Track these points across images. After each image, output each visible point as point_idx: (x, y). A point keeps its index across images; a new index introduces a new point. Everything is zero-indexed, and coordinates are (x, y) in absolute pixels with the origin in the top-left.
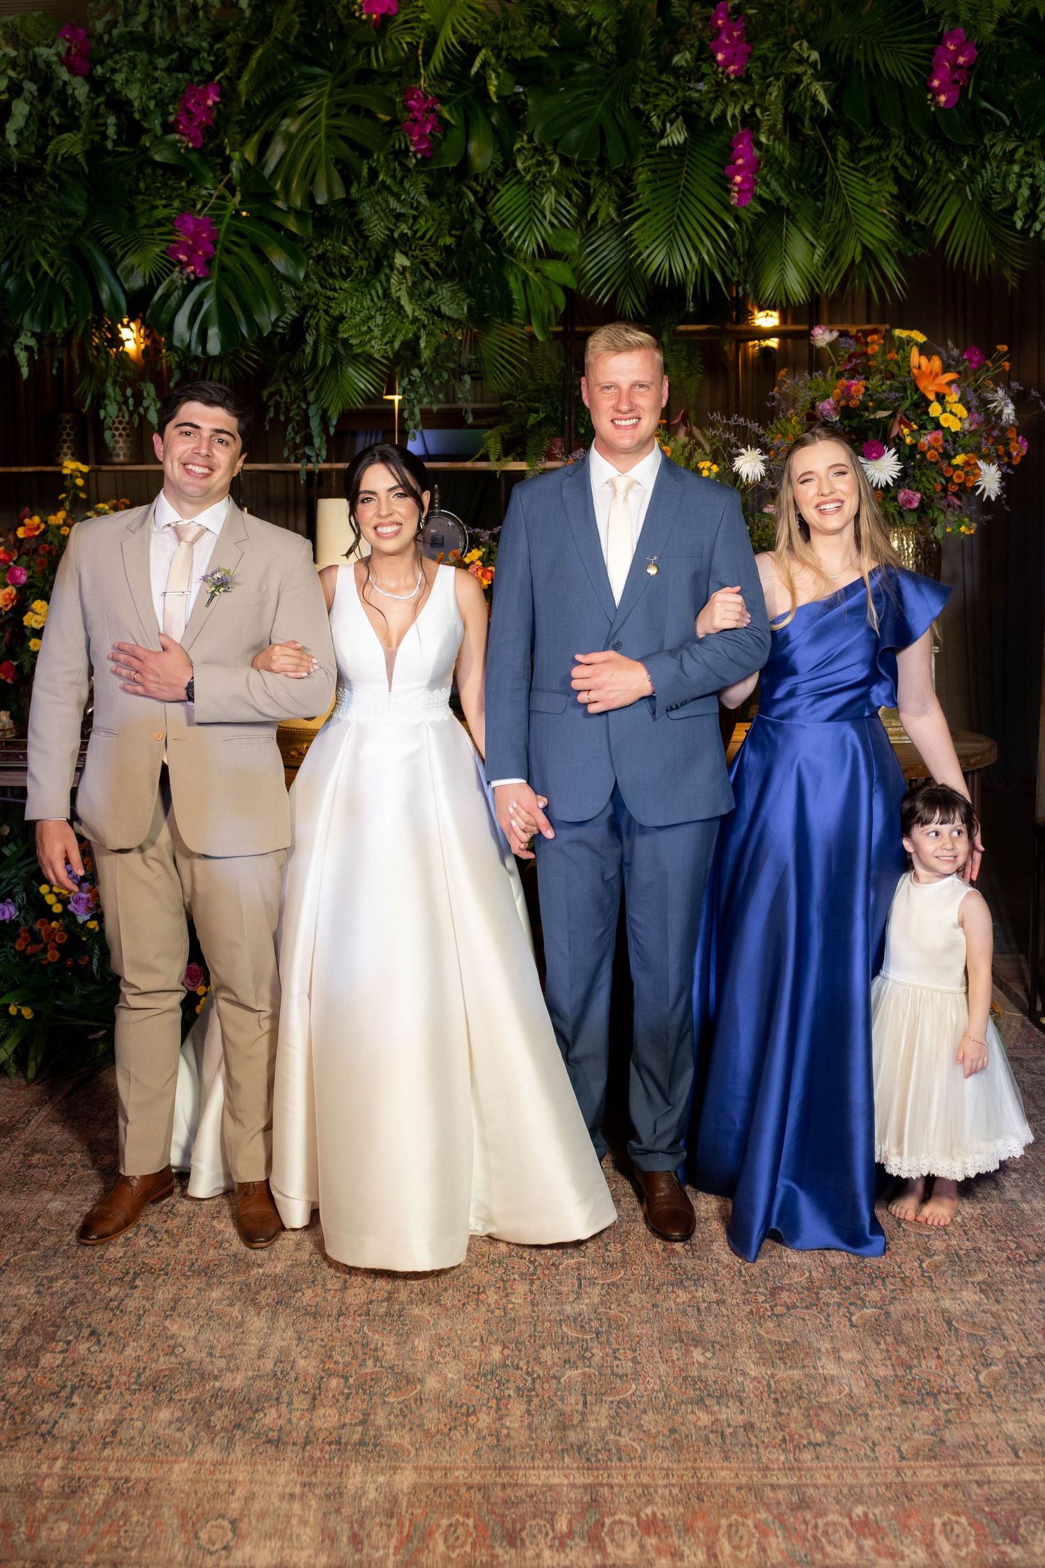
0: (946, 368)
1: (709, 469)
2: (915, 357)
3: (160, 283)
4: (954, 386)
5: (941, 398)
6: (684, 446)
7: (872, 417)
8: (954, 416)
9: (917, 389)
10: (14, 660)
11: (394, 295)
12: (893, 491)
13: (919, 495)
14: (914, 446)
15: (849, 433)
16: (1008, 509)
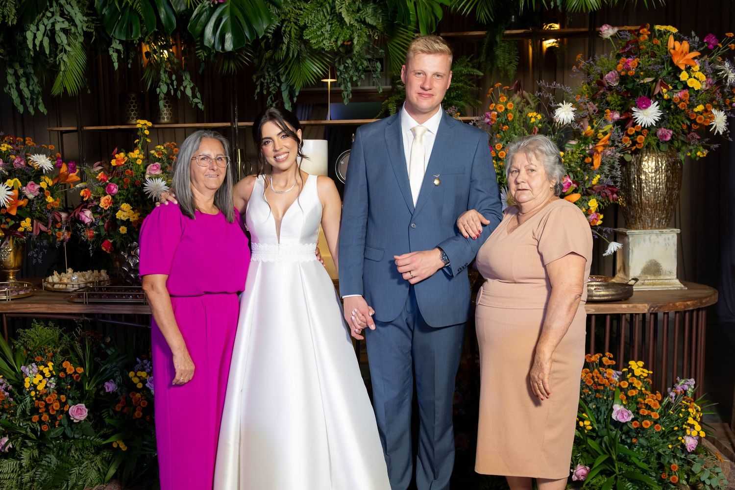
0: (691, 50)
1: (536, 118)
2: (671, 42)
3: (196, 7)
4: (696, 60)
5: (688, 69)
6: (518, 104)
7: (642, 82)
8: (697, 81)
9: (672, 63)
10: (111, 239)
11: (337, 11)
12: (654, 130)
13: (671, 132)
14: (669, 100)
15: (626, 92)
16: (730, 139)
